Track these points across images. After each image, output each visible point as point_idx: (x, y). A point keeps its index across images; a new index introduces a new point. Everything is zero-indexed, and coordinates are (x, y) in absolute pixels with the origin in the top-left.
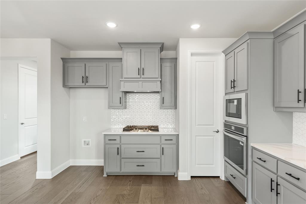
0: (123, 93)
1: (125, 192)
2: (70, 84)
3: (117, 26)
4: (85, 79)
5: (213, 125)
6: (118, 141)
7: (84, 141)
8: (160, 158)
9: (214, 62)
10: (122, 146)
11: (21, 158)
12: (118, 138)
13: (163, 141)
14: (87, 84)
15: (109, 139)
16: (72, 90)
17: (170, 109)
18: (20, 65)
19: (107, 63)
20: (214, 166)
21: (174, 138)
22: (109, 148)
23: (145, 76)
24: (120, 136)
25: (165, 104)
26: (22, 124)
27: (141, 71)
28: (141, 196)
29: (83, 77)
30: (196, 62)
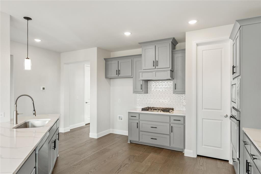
0: (144, 81)
1: (137, 155)
2: (109, 76)
3: (131, 34)
4: (118, 72)
5: (221, 110)
6: (137, 118)
7: (119, 117)
8: (170, 135)
9: (222, 48)
10: (140, 121)
11: (86, 124)
12: (137, 116)
13: (172, 121)
14: (119, 75)
15: (132, 116)
16: (111, 80)
17: (182, 94)
18: (85, 65)
19: (133, 59)
20: (221, 149)
21: (182, 119)
22: (131, 122)
23: (159, 67)
24: (139, 114)
25: (176, 90)
26: (86, 103)
27: (155, 63)
28: (146, 159)
29: (117, 71)
30: (203, 50)
